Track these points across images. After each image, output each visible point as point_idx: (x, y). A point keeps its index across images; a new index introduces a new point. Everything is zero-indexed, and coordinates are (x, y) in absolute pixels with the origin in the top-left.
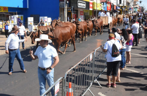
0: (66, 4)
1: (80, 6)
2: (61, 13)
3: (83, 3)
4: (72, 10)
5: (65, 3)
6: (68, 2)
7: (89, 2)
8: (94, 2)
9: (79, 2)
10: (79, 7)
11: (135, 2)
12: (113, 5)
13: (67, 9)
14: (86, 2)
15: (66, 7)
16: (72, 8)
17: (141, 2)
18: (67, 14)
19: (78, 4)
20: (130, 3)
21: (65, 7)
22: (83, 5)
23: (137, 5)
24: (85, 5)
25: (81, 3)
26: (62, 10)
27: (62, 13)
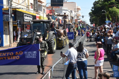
0: (11, 18)
1: (27, 20)
2: (5, 27)
3: (29, 17)
4: (18, 24)
5: (10, 16)
6: (13, 15)
7: (36, 16)
8: (41, 16)
9: (25, 16)
10: (25, 20)
11: (78, 17)
12: (59, 19)
13: (13, 22)
14: (32, 15)
15: (12, 21)
16: (18, 21)
17: (83, 17)
18: (12, 28)
19: (25, 17)
20: (73, 18)
21: (10, 21)
22: (29, 19)
23: (80, 19)
24: (31, 19)
25: (27, 16)
26: (6, 24)
27: (7, 27)
